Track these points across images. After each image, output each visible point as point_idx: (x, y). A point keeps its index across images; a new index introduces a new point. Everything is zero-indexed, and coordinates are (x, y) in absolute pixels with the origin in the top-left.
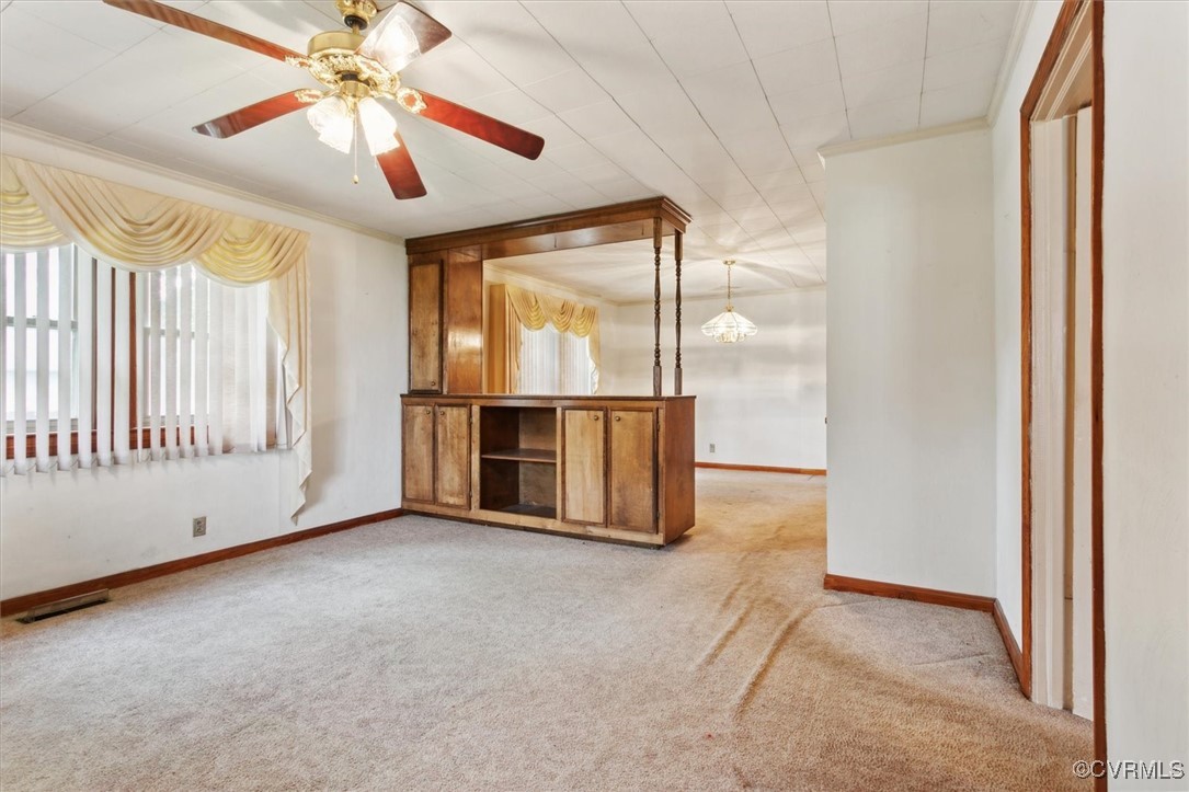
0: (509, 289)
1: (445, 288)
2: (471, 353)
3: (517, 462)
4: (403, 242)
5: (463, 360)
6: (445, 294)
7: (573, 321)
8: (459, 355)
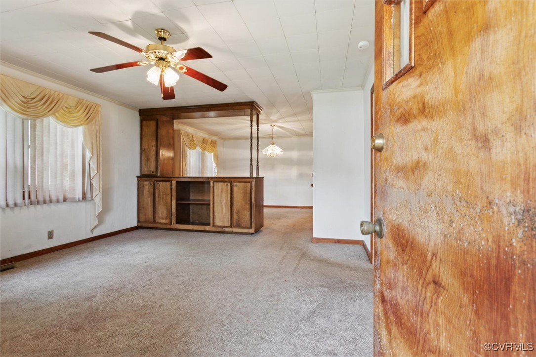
0: (182, 132)
1: (159, 131)
2: (169, 158)
3: (190, 204)
4: (138, 110)
5: (166, 162)
6: (159, 134)
7: (207, 146)
8: (164, 160)
